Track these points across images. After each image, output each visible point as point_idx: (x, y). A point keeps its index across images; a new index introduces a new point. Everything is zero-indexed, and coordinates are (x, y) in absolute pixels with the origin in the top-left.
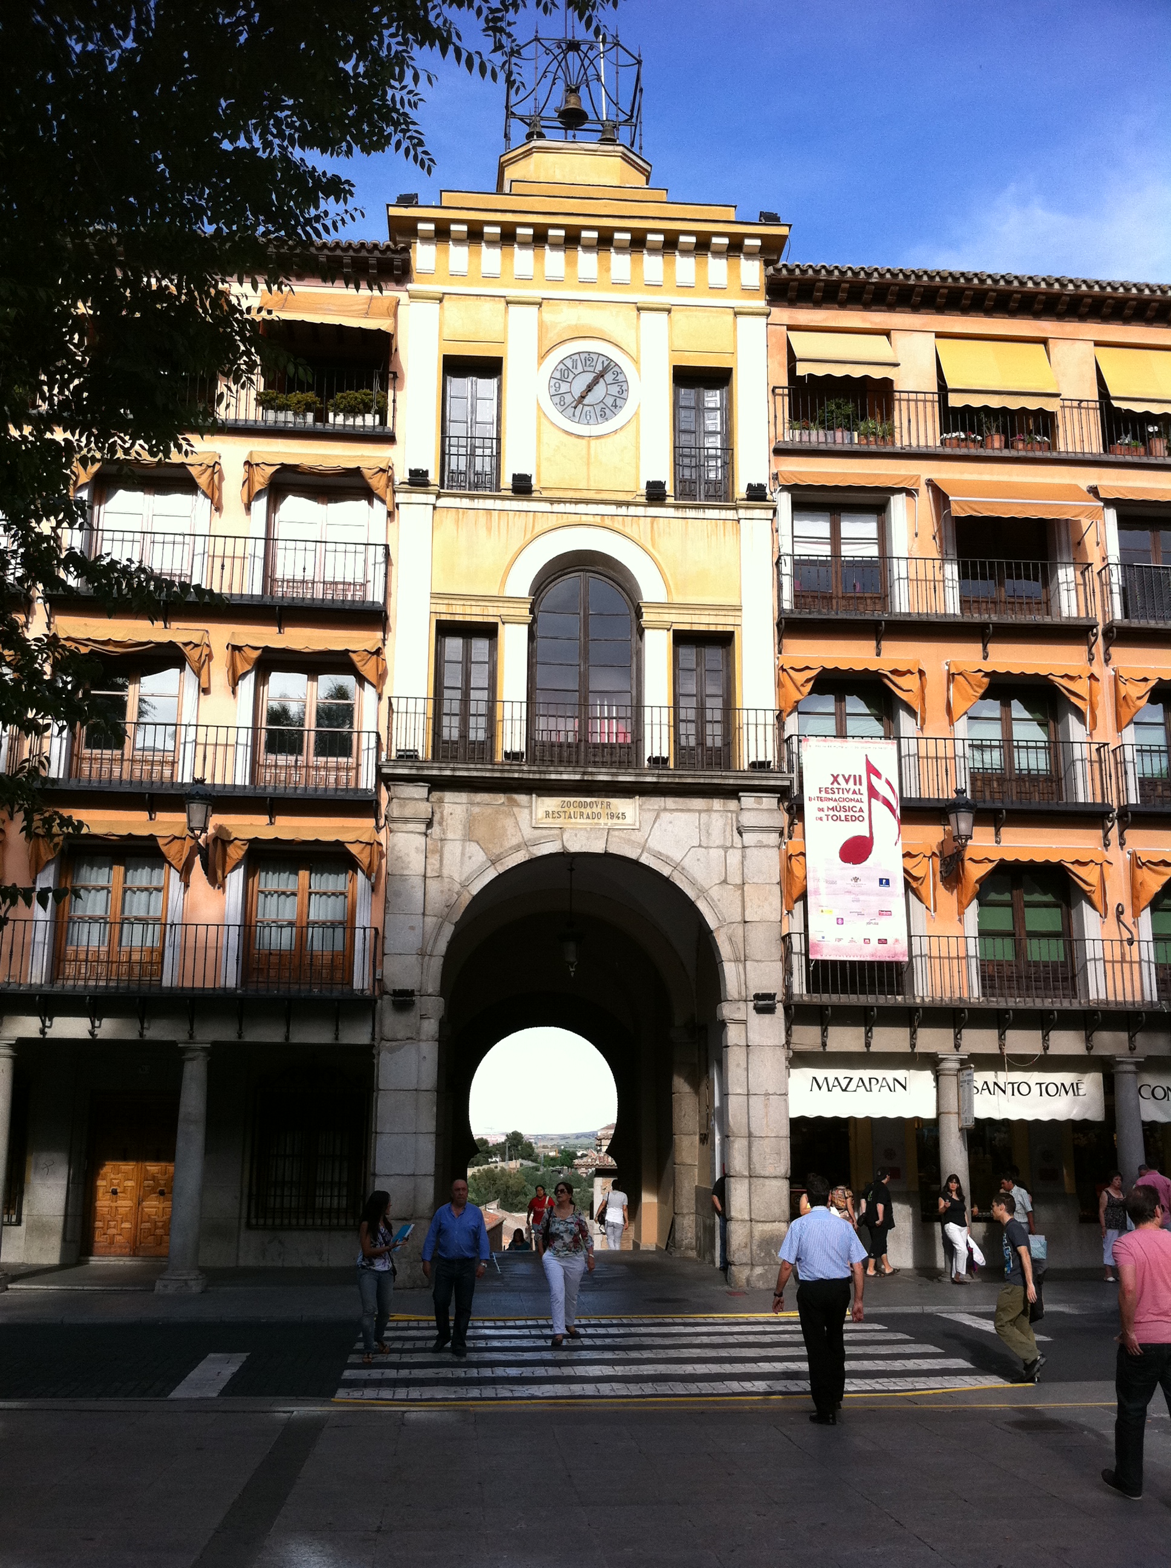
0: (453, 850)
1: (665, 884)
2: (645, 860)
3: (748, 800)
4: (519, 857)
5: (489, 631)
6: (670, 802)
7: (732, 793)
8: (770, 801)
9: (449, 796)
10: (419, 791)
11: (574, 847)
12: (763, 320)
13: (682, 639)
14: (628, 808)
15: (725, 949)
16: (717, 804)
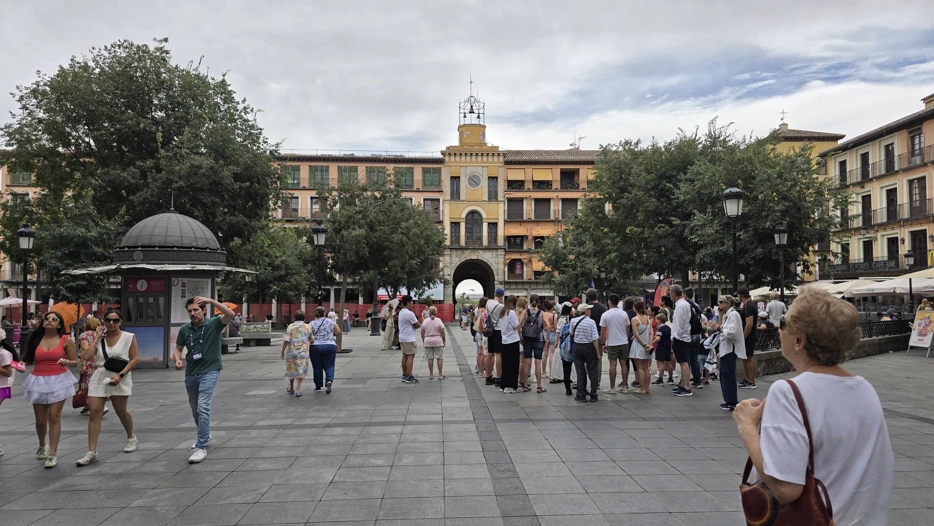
0: (454, 259)
1: (486, 264)
2: (483, 260)
3: (499, 250)
4: (464, 260)
5: (459, 223)
6: (487, 251)
7: (497, 249)
8: (503, 250)
9: (453, 250)
10: (449, 250)
11: (472, 258)
12: (503, 168)
13: (489, 223)
14: (481, 252)
15: (495, 273)
16: (494, 251)
